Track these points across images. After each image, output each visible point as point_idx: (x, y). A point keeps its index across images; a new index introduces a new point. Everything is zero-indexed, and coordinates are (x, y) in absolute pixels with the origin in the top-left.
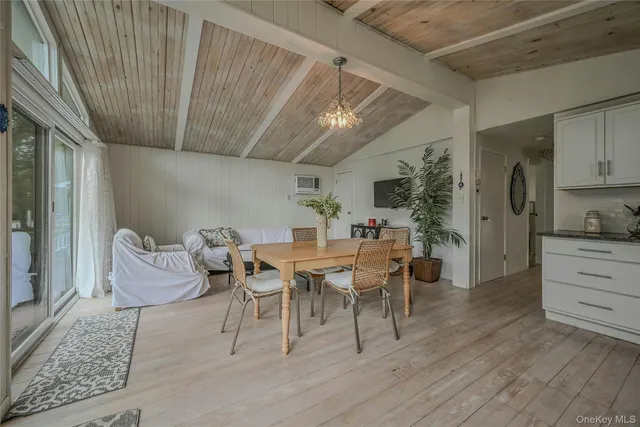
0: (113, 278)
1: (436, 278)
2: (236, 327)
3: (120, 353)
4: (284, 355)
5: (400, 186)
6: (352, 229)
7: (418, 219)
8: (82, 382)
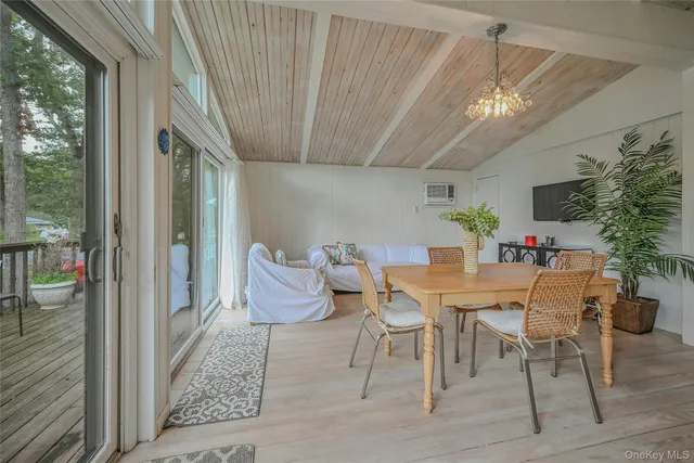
0: (248, 293)
1: (647, 329)
2: (368, 362)
3: (254, 374)
4: (427, 413)
5: (580, 190)
6: (501, 249)
7: (612, 238)
8: (223, 401)
